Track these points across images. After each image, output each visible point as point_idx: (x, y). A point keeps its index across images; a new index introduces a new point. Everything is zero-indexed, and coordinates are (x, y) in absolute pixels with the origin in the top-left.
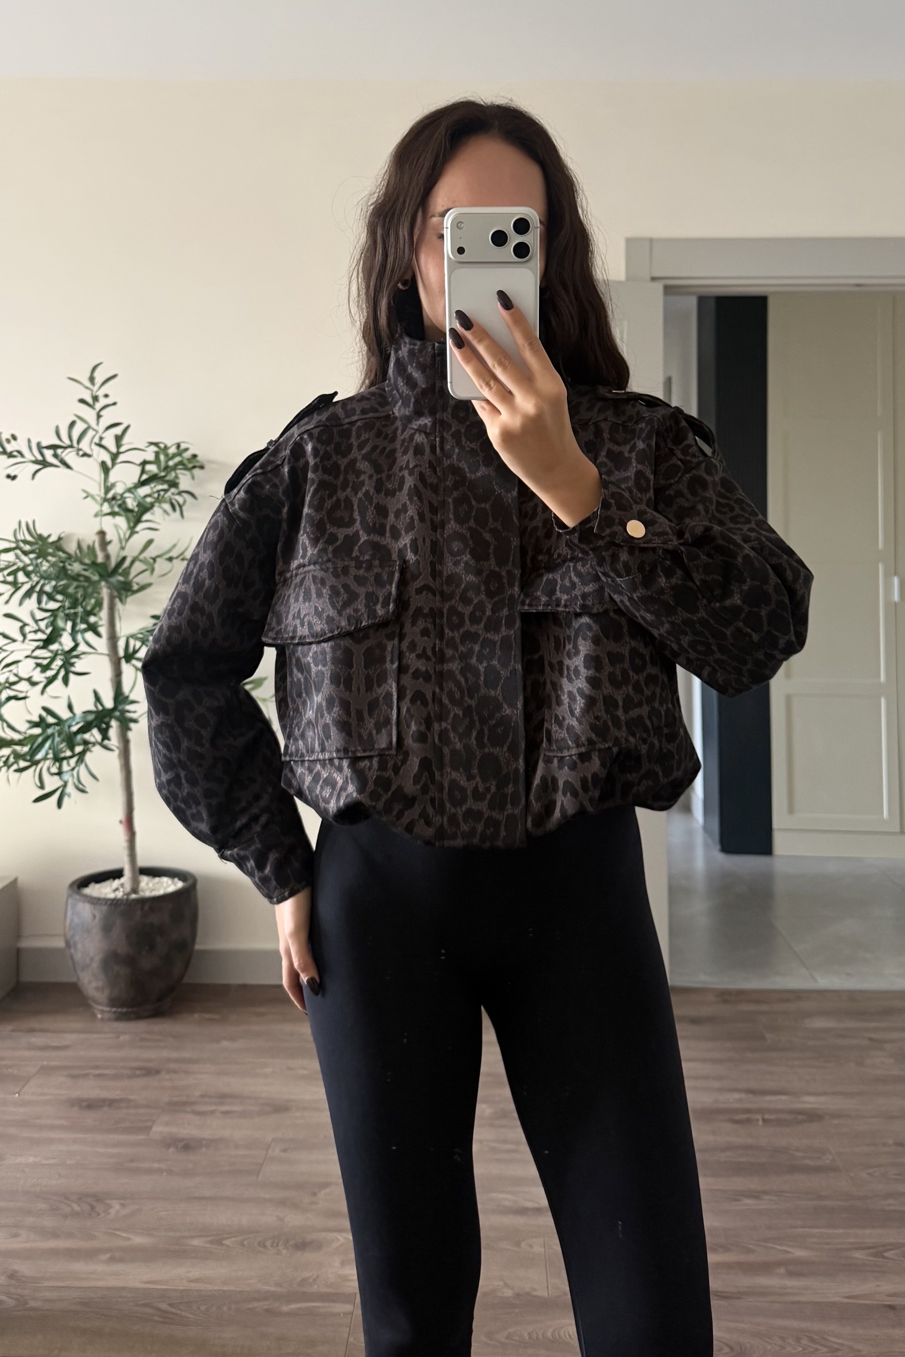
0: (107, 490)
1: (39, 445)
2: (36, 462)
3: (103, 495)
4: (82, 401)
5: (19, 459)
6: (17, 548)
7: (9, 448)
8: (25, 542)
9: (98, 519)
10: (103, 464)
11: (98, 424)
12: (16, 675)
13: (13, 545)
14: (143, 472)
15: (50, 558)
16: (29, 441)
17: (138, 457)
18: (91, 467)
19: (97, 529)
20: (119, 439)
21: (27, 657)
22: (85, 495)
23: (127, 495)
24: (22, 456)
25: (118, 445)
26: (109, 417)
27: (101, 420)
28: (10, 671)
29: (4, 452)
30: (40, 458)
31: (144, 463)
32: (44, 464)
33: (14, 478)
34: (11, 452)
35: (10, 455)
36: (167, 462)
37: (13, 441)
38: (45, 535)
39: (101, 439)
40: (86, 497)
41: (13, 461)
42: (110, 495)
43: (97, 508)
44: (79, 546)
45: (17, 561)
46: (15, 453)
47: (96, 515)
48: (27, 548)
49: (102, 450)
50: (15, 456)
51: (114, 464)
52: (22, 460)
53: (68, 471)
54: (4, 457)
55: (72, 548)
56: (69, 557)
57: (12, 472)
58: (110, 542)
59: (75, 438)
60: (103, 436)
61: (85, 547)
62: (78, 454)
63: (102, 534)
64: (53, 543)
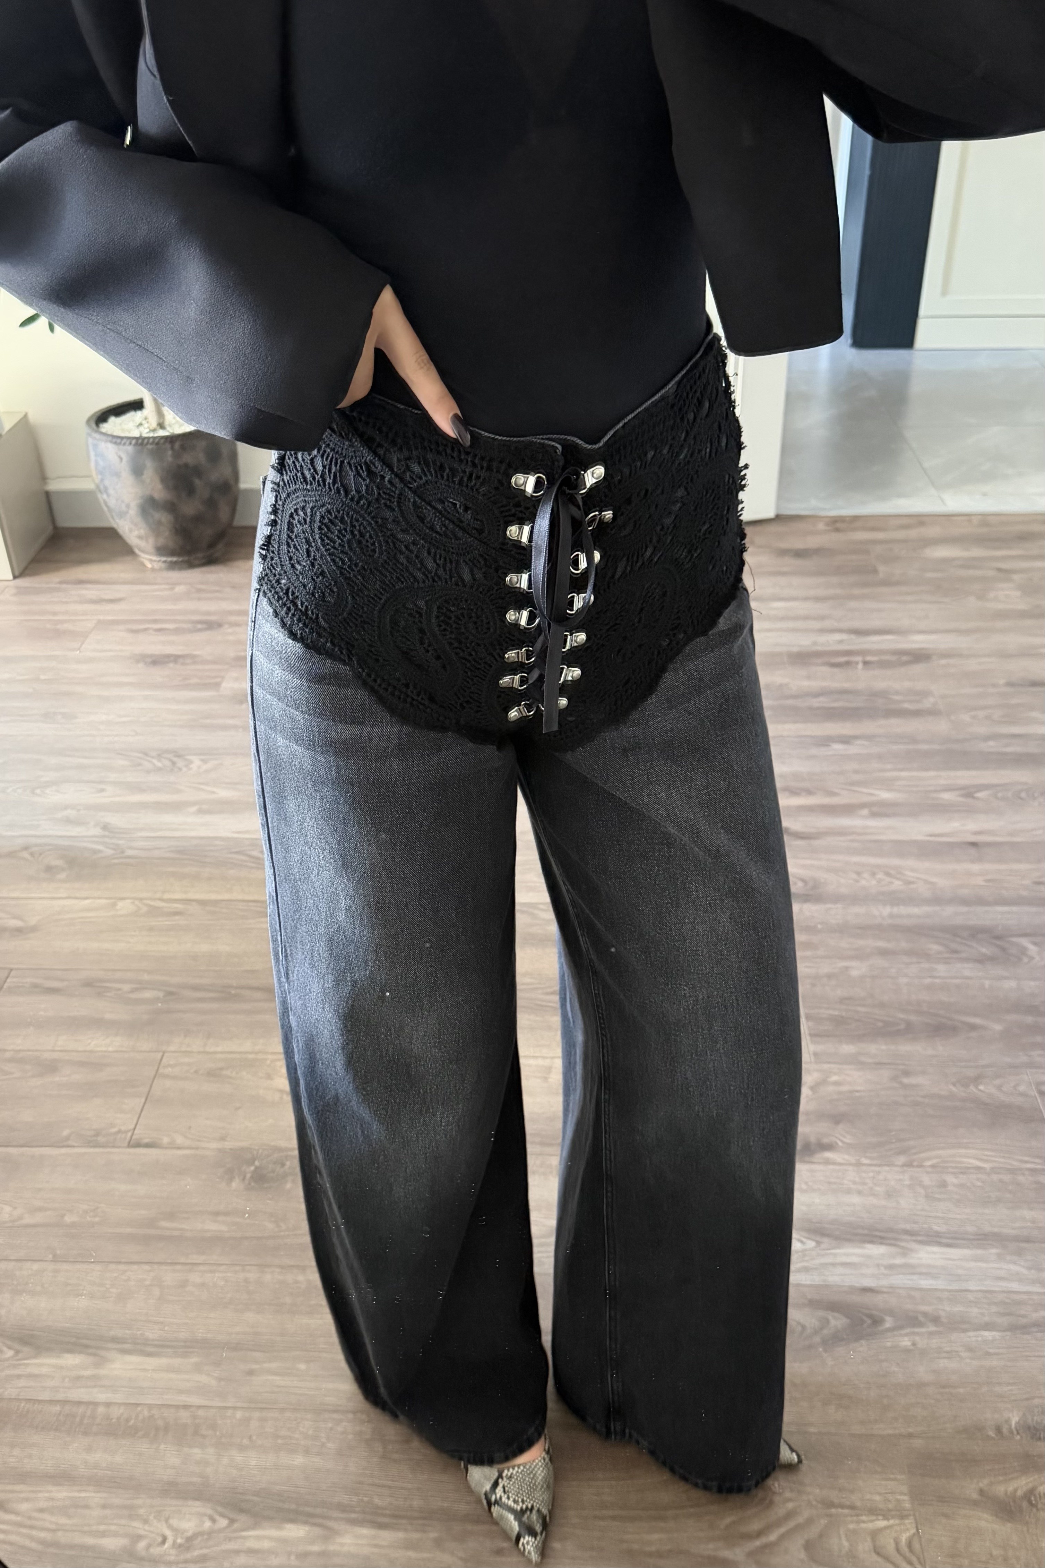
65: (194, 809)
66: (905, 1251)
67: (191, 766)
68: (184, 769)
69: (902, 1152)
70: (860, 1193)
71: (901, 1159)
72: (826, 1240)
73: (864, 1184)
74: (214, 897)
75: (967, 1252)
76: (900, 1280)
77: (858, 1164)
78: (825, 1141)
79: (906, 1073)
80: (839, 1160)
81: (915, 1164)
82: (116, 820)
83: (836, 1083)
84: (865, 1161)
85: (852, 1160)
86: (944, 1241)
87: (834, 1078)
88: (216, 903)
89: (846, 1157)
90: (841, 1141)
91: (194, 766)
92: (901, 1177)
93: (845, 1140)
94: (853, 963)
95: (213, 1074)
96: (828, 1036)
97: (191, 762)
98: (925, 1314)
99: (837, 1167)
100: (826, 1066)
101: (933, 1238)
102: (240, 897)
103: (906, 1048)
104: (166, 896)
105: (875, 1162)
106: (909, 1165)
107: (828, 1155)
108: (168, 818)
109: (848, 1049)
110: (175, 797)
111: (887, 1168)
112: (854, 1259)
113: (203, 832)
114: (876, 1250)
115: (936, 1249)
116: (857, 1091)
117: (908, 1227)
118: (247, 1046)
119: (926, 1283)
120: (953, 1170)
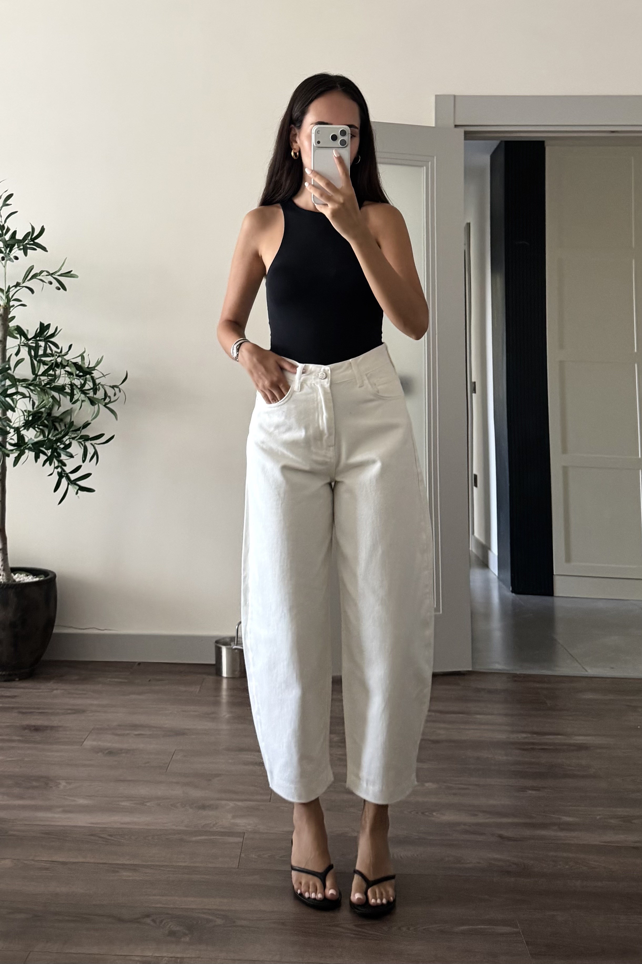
65: (61, 809)
67: (59, 786)
68: (54, 788)
74: (72, 860)
88: (74, 863)
91: (61, 787)
97: (60, 784)
102: (92, 861)
104: (38, 858)
108: (40, 814)
110: (47, 803)
113: (66, 823)
118: (95, 950)
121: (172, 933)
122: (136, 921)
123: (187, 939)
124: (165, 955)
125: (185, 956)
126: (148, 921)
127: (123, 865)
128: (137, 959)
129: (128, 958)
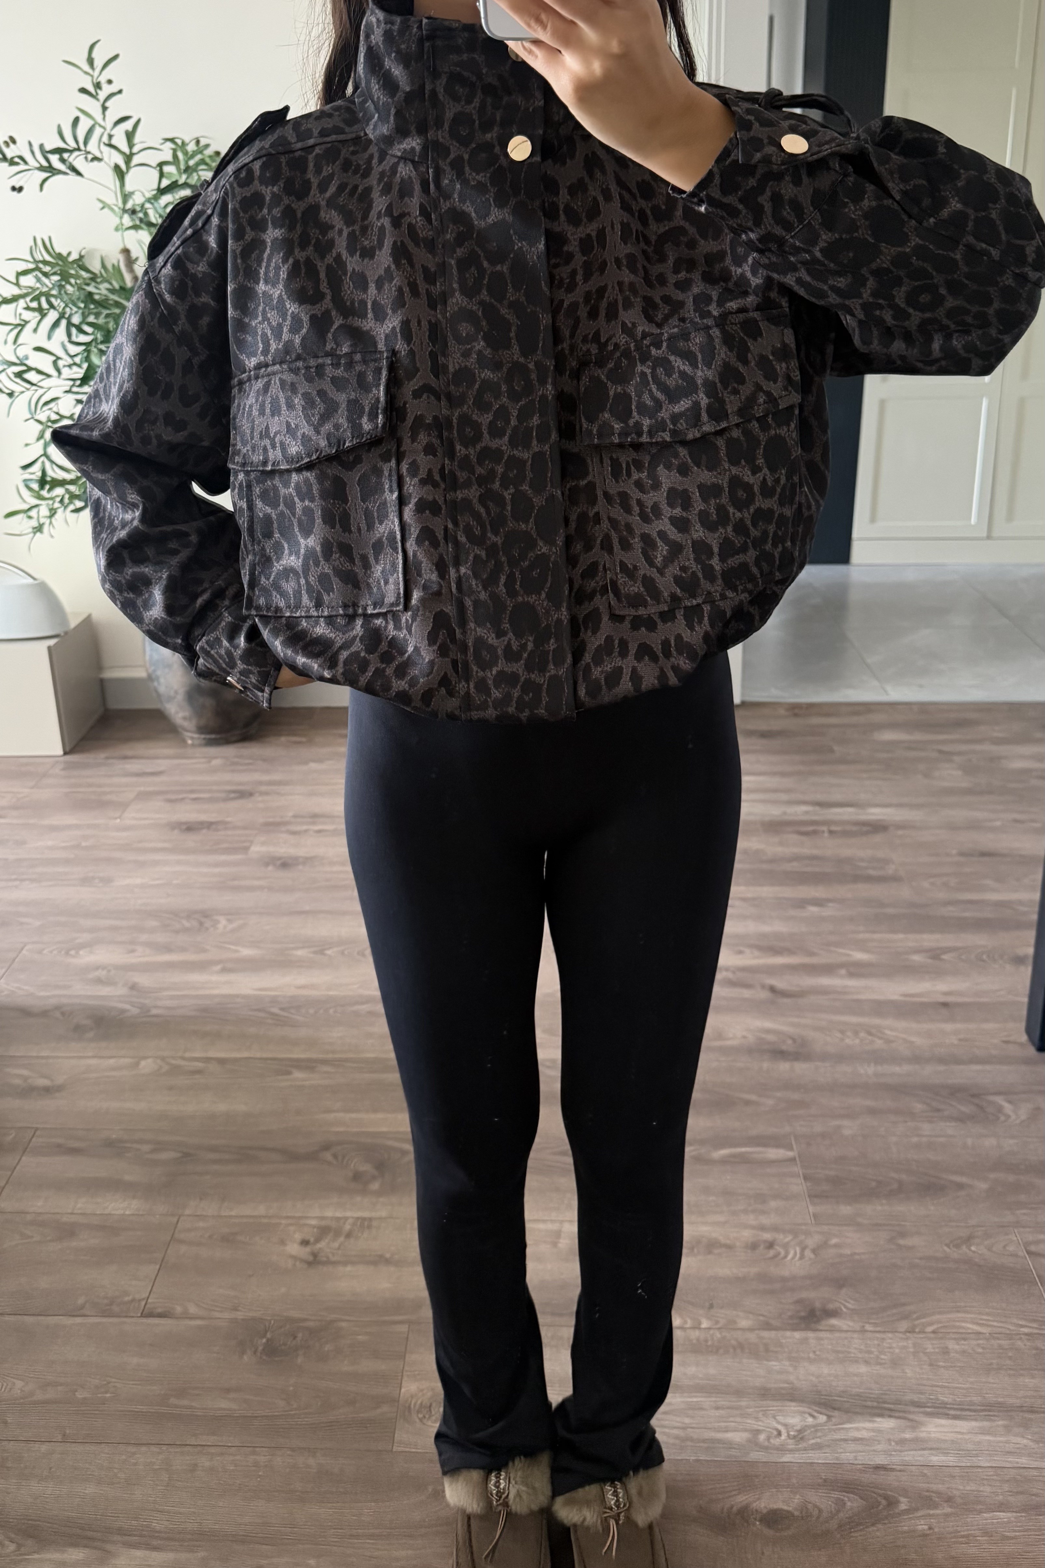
0: (126, 197)
1: (41, 146)
2: (41, 169)
3: (121, 205)
4: (83, 91)
5: (22, 167)
6: (37, 269)
7: (10, 153)
8: (45, 263)
9: (120, 233)
10: (117, 168)
11: (104, 119)
12: (57, 413)
13: (32, 266)
14: (162, 175)
15: (73, 281)
16: (30, 144)
17: (153, 158)
18: (103, 174)
19: (121, 246)
20: (130, 136)
21: (66, 392)
22: (101, 205)
23: (148, 205)
24: (26, 162)
25: (131, 145)
26: (116, 109)
27: (107, 113)
28: (50, 409)
29: (5, 159)
30: (45, 164)
31: (161, 165)
32: (51, 170)
33: (20, 189)
34: (13, 158)
35: (12, 163)
36: (187, 162)
37: (12, 145)
38: (65, 254)
39: (110, 137)
40: (103, 208)
41: (16, 169)
42: (129, 206)
43: (117, 221)
44: (104, 266)
45: (38, 285)
46: (17, 160)
47: (117, 229)
48: (47, 269)
49: (113, 151)
50: (17, 164)
51: (128, 168)
52: (26, 167)
53: (79, 178)
54: (5, 165)
55: (96, 267)
56: (94, 278)
57: (17, 182)
58: (137, 259)
59: (81, 139)
60: (112, 133)
61: (110, 268)
62: (86, 158)
63: (126, 252)
64: (74, 261)
65: (218, 967)
66: (915, 1425)
67: (218, 926)
68: (211, 930)
69: (906, 1317)
70: (867, 1362)
71: (904, 1325)
72: (836, 1413)
73: (870, 1352)
74: (234, 1055)
75: (974, 1424)
76: (912, 1456)
77: (863, 1331)
78: (831, 1306)
79: (903, 1235)
80: (845, 1328)
81: (917, 1330)
82: (144, 980)
83: (836, 1246)
84: (868, 1327)
85: (857, 1327)
86: (952, 1412)
87: (834, 1241)
88: (236, 1060)
89: (851, 1324)
90: (845, 1307)
91: (220, 926)
92: (905, 1344)
93: (850, 1306)
94: (846, 1123)
95: (228, 1240)
96: (827, 1197)
97: (218, 922)
98: (939, 1493)
99: (843, 1335)
100: (825, 1228)
101: (941, 1410)
102: (258, 1055)
103: (900, 1208)
104: (187, 1055)
105: (878, 1329)
106: (911, 1331)
107: (834, 1321)
108: (194, 977)
109: (846, 1210)
110: (202, 957)
111: (890, 1335)
112: (864, 1434)
113: (225, 990)
114: (886, 1424)
115: (943, 1422)
116: (859, 1254)
117: (915, 1397)
118: (261, 1210)
119: (936, 1459)
120: (953, 1336)
121: (357, 1177)
122: (312, 1156)
123: (375, 1186)
124: (348, 1214)
125: (373, 1214)
126: (328, 1156)
127: (298, 1060)
128: (313, 1222)
129: (303, 1222)
